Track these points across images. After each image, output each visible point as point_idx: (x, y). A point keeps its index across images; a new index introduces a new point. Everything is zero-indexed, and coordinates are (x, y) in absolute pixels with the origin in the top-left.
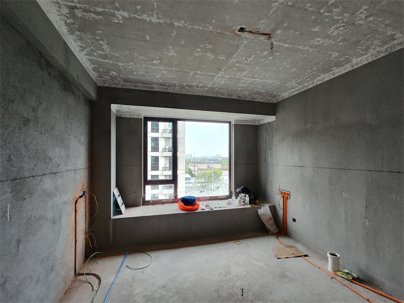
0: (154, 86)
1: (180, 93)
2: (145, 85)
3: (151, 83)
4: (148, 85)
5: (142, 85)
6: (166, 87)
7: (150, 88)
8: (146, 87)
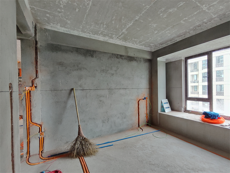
0: (176, 39)
1: (195, 34)
2: (172, 41)
3: (173, 39)
4: (173, 41)
5: (169, 42)
6: (183, 36)
7: (174, 41)
8: (172, 42)
